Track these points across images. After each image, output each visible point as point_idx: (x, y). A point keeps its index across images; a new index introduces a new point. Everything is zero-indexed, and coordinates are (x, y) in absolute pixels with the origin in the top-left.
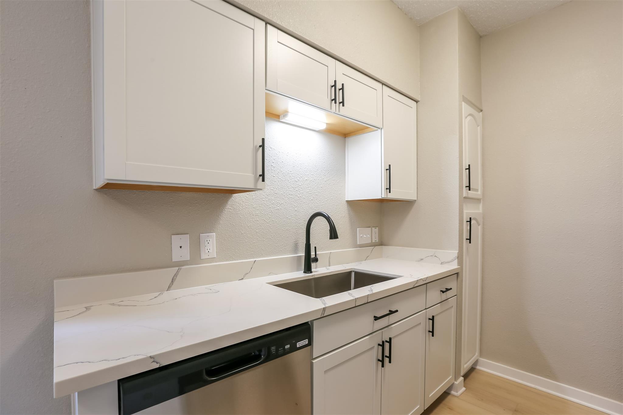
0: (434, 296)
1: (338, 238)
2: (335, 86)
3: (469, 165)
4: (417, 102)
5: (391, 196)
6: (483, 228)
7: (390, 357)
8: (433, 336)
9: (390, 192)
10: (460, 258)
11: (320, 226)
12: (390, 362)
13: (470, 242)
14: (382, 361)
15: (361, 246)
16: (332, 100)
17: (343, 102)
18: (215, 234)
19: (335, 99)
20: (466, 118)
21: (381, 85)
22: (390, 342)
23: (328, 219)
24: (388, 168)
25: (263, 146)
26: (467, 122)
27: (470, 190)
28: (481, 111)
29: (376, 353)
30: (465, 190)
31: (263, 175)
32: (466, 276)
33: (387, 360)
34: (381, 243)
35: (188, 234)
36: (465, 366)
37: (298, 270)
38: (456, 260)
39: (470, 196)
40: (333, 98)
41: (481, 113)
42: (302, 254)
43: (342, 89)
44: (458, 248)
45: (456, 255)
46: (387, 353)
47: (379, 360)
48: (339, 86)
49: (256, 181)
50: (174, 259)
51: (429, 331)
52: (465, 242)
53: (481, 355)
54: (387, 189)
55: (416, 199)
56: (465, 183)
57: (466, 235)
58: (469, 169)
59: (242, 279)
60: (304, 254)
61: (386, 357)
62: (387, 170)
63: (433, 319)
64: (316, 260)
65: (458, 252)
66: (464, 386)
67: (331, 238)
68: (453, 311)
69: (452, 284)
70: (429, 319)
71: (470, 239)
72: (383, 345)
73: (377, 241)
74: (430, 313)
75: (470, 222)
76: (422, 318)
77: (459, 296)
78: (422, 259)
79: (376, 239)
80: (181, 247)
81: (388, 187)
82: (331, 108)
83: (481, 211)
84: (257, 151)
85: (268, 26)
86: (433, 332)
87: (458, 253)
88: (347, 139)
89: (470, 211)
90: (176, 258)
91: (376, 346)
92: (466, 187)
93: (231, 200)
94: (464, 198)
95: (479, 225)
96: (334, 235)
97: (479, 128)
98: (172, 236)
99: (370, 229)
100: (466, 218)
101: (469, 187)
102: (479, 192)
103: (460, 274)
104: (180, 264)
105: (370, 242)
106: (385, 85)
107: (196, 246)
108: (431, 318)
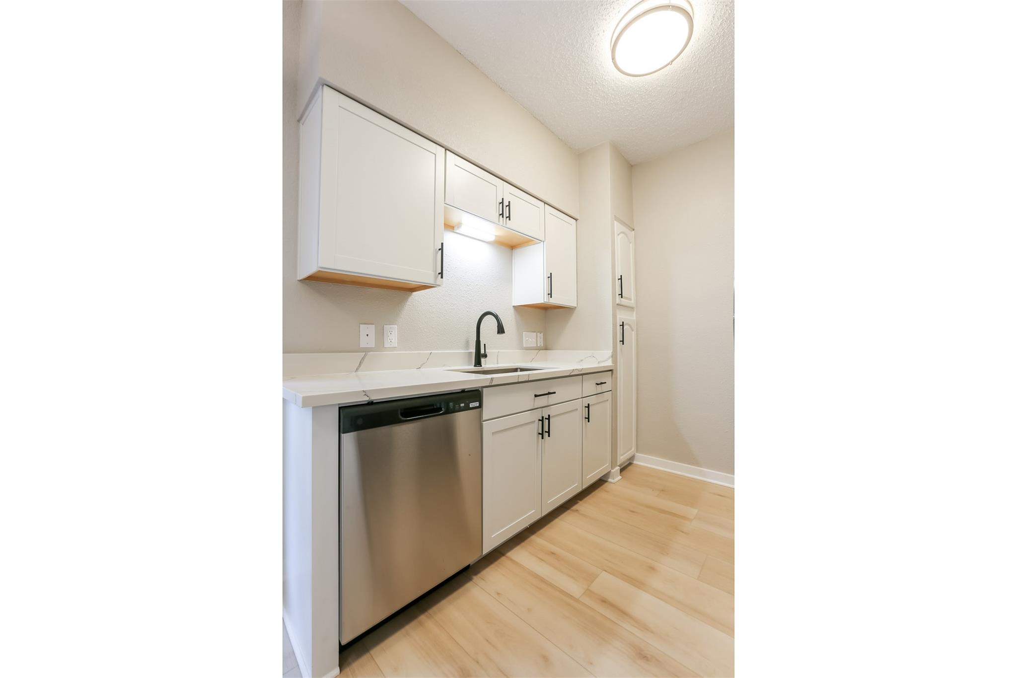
0: (589, 387)
1: (504, 332)
2: (502, 203)
3: (621, 276)
4: (576, 220)
5: (554, 301)
6: (637, 334)
7: (549, 432)
8: (589, 421)
9: (551, 297)
10: (614, 357)
11: (489, 324)
12: (549, 436)
13: (623, 344)
14: (542, 434)
15: (527, 349)
16: (500, 215)
17: (509, 217)
18: (396, 326)
20: (618, 235)
21: (543, 203)
22: (549, 419)
23: (496, 317)
25: (442, 249)
26: (619, 239)
27: (622, 297)
28: (634, 229)
29: (536, 427)
30: (618, 298)
31: (442, 274)
32: (620, 373)
33: (546, 434)
34: (546, 348)
35: (373, 324)
36: (622, 457)
37: (470, 364)
38: (611, 359)
39: (623, 303)
40: (501, 213)
41: (634, 231)
42: (473, 350)
43: (509, 205)
44: (612, 348)
45: (611, 354)
46: (546, 428)
47: (539, 434)
48: (506, 203)
49: (436, 278)
50: (361, 346)
51: (586, 418)
52: (619, 344)
53: (637, 450)
54: (549, 294)
55: (576, 306)
56: (618, 291)
57: (619, 338)
58: (621, 279)
59: (420, 368)
60: (474, 351)
61: (546, 432)
62: (548, 277)
63: (588, 407)
64: (485, 356)
65: (612, 351)
66: (620, 475)
67: (498, 332)
68: (608, 405)
69: (607, 378)
70: (586, 407)
71: (623, 341)
72: (542, 420)
73: (542, 345)
74: (586, 401)
75: (623, 325)
76: (579, 405)
77: (613, 391)
78: (582, 360)
79: (541, 343)
80: (367, 335)
82: (499, 221)
83: (635, 318)
84: (437, 253)
85: (447, 151)
86: (588, 418)
87: (612, 353)
88: (513, 249)
89: (622, 316)
90: (363, 345)
91: (537, 421)
92: (619, 295)
93: (410, 298)
94: (617, 304)
95: (633, 331)
96: (501, 330)
97: (631, 245)
98: (361, 325)
99: (535, 333)
100: (619, 323)
101: (622, 294)
102: (632, 301)
103: (614, 371)
104: (366, 351)
105: (535, 345)
106: (547, 204)
107: (380, 335)
108: (587, 406)
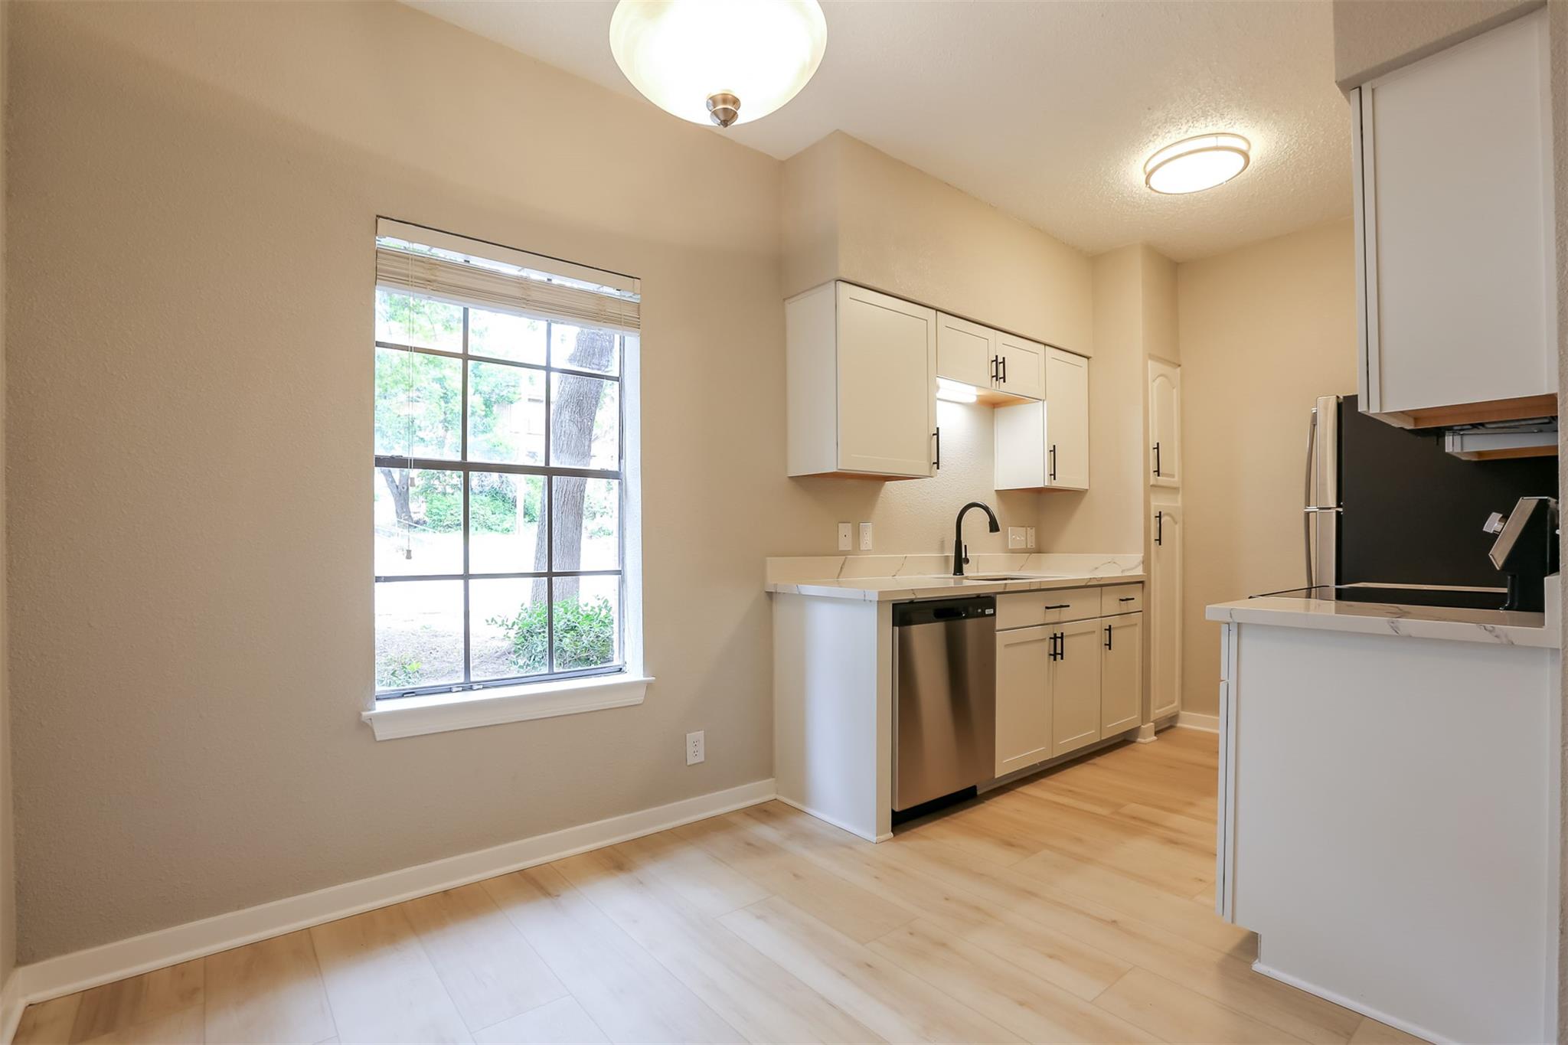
0: (1111, 603)
1: (999, 531)
2: (996, 360)
3: (1158, 444)
4: (1088, 358)
5: (1056, 484)
6: (1184, 529)
7: (1062, 654)
8: (1110, 649)
9: (1055, 479)
10: (1146, 562)
11: (975, 521)
12: (1062, 659)
13: (1160, 544)
14: (1054, 656)
15: (1013, 551)
16: (993, 377)
17: (1004, 378)
18: (871, 523)
19: (996, 376)
20: (1154, 381)
21: (1043, 346)
22: (1062, 638)
23: (986, 509)
24: (1052, 449)
25: (937, 434)
26: (1154, 387)
27: (1159, 475)
28: (1180, 366)
29: (1047, 647)
30: (1153, 476)
31: (938, 463)
32: (1155, 586)
33: (1059, 657)
34: (1039, 550)
35: (851, 522)
36: (1157, 712)
37: (947, 572)
38: (1141, 565)
39: (1160, 483)
40: (994, 374)
41: (1179, 369)
42: (951, 554)
43: (1004, 362)
44: (1143, 551)
45: (1141, 559)
46: (1059, 651)
47: (1051, 655)
48: (1000, 360)
49: (931, 467)
50: (840, 548)
51: (1106, 645)
52: (1154, 544)
53: (1183, 705)
54: (1051, 475)
55: (1087, 488)
56: (1153, 467)
57: (1154, 535)
58: (1158, 448)
59: (895, 575)
60: (954, 555)
61: (1059, 653)
62: (1051, 451)
63: (1110, 629)
64: (967, 561)
65: (1142, 555)
66: (1155, 735)
67: (991, 531)
68: (1138, 630)
69: (1136, 593)
70: (1106, 630)
71: (1160, 540)
72: (1054, 640)
73: (1034, 547)
74: (1107, 622)
75: (1160, 517)
76: (1098, 625)
77: (1145, 612)
78: (1096, 568)
79: (1034, 544)
80: (845, 535)
81: (1053, 473)
82: (992, 386)
83: (1179, 504)
84: (931, 439)
85: (938, 312)
86: (1110, 645)
87: (1143, 557)
88: (996, 410)
89: (1159, 503)
90: (842, 548)
91: (1048, 639)
92: (1155, 471)
94: (1152, 486)
95: (1176, 523)
96: (994, 527)
97: (1175, 390)
98: (839, 523)
99: (1024, 529)
100: (1154, 513)
101: (1158, 471)
102: (1176, 479)
103: (1146, 584)
104: (845, 553)
105: (1025, 547)
106: (1048, 345)
107: (857, 534)
108: (1108, 628)
